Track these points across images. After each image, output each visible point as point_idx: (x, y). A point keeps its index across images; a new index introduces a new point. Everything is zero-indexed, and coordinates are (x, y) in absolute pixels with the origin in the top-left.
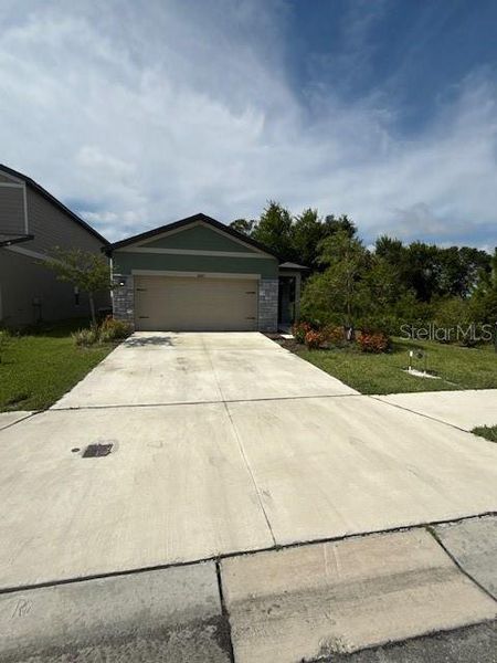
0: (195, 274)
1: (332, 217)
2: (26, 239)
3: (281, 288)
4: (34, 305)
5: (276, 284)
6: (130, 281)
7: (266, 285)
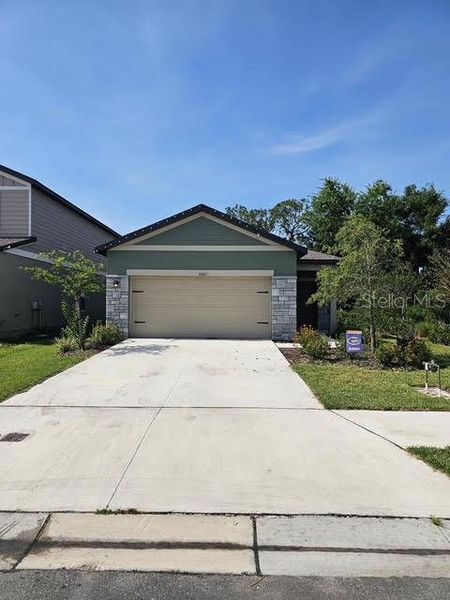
0: (196, 273)
1: (414, 187)
2: (28, 242)
3: (300, 285)
4: (33, 310)
5: (293, 280)
6: (125, 282)
7: (281, 283)
